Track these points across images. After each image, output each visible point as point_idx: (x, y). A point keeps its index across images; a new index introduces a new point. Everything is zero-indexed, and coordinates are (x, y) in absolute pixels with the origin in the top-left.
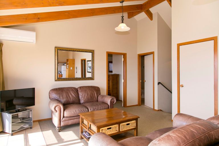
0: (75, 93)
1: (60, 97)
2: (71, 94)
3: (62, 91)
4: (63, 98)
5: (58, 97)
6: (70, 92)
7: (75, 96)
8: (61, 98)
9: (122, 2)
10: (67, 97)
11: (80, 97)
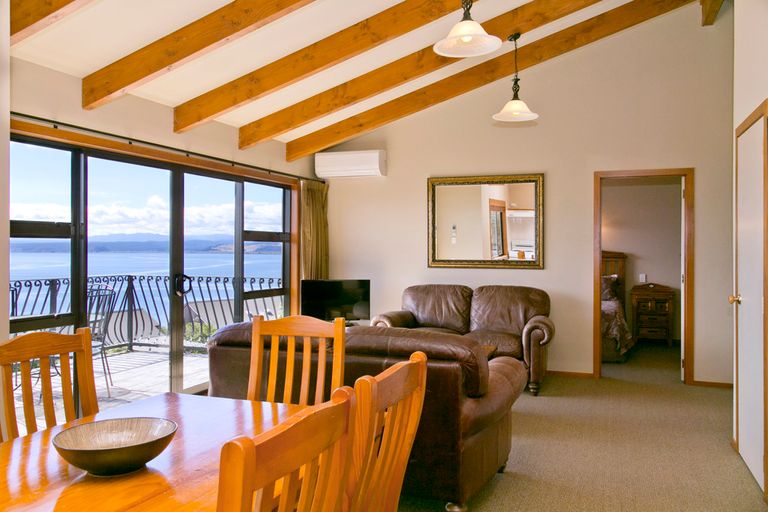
0: (459, 300)
1: (418, 306)
2: (447, 304)
3: (428, 293)
4: (423, 312)
5: (414, 307)
6: (446, 298)
7: (457, 309)
8: (420, 310)
9: (516, 36)
10: (433, 308)
11: (473, 313)
